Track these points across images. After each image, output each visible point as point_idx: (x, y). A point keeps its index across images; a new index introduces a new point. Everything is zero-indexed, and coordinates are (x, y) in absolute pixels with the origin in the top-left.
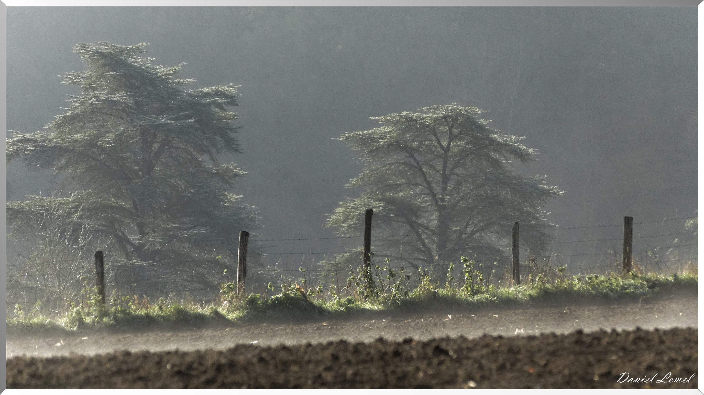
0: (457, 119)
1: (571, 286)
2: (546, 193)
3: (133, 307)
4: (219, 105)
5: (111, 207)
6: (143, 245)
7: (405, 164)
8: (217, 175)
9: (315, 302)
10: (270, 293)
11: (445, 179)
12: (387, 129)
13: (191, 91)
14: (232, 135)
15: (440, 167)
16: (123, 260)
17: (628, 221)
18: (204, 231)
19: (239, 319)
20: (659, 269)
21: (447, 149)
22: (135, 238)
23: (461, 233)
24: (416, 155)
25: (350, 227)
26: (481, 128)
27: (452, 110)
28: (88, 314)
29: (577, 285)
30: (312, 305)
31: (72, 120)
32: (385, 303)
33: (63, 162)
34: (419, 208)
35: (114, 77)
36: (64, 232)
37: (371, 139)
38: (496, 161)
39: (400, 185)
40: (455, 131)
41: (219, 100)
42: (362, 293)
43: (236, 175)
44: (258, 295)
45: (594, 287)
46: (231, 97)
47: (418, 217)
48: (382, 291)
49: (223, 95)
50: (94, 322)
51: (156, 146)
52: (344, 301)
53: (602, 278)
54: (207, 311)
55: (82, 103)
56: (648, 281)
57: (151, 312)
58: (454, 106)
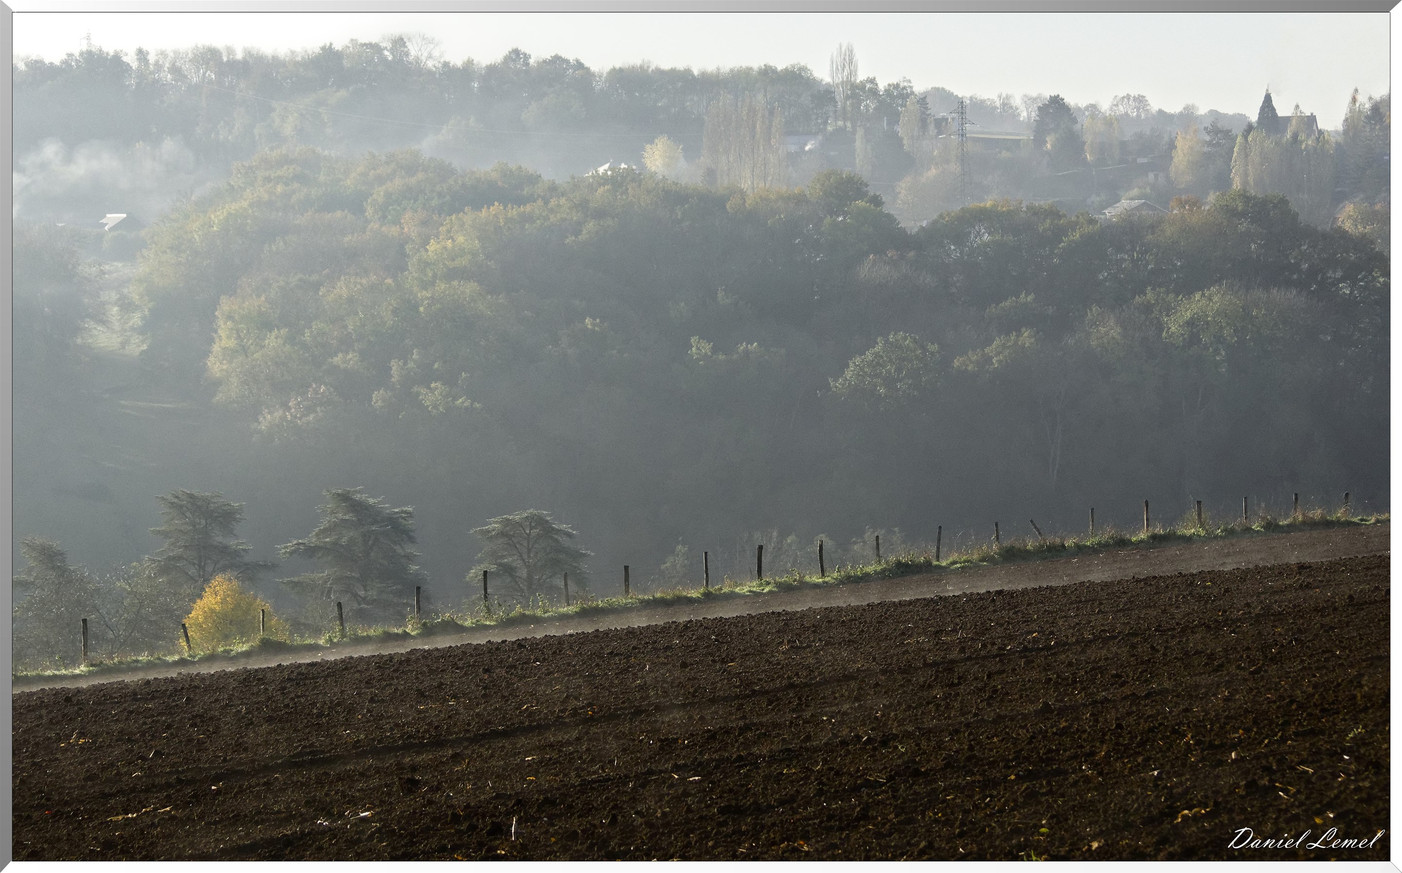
0: (533, 518)
1: (597, 605)
2: (585, 555)
3: (360, 632)
4: (404, 518)
5: (347, 577)
6: (366, 597)
7: (508, 544)
8: (405, 556)
9: (459, 623)
10: (434, 619)
11: (529, 551)
12: (496, 526)
13: (388, 511)
14: (411, 534)
15: (525, 544)
16: (355, 606)
17: (626, 568)
18: (399, 587)
19: (418, 634)
20: (645, 594)
21: (529, 535)
22: (362, 593)
23: (539, 579)
24: (513, 539)
25: (479, 580)
26: (547, 521)
27: (531, 513)
28: (335, 637)
29: (601, 604)
30: (457, 624)
31: (324, 531)
32: (497, 621)
33: (320, 555)
34: (516, 568)
35: (345, 506)
36: (323, 593)
37: (488, 531)
38: (557, 539)
39: (504, 556)
40: (533, 524)
41: (404, 515)
42: (484, 616)
43: (415, 556)
44: (427, 621)
45: (609, 605)
46: (410, 513)
47: (515, 573)
48: (495, 614)
49: (406, 512)
50: (338, 641)
51: (370, 543)
52: (474, 621)
53: (614, 600)
54: (400, 631)
55: (329, 521)
56: (639, 599)
57: (369, 633)
58: (531, 510)
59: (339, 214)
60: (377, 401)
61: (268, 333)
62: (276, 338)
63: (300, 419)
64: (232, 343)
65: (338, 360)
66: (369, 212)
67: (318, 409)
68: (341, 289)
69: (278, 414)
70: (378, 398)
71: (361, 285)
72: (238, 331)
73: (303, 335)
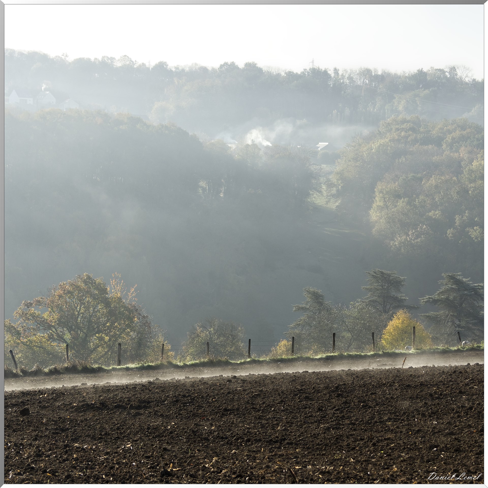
4: (479, 288)
13: (472, 285)
31: (442, 292)
33: (439, 304)
35: (453, 281)
51: (463, 299)
55: (444, 288)
59: (430, 146)
60: (450, 234)
61: (399, 200)
62: (403, 202)
63: (414, 240)
64: (381, 204)
65: (431, 214)
66: (444, 146)
67: (422, 236)
68: (433, 181)
69: (404, 237)
70: (450, 232)
71: (442, 179)
72: (384, 198)
73: (415, 201)
